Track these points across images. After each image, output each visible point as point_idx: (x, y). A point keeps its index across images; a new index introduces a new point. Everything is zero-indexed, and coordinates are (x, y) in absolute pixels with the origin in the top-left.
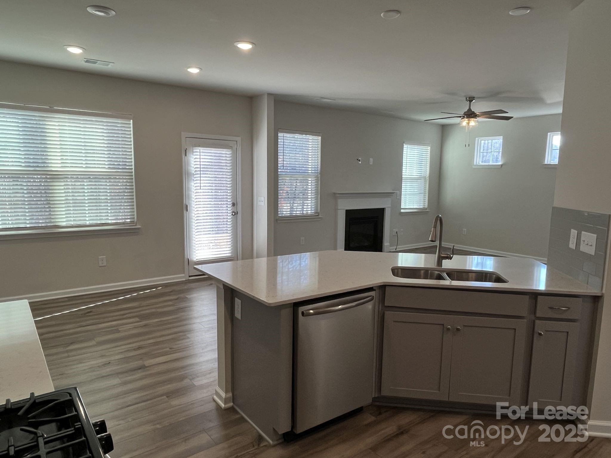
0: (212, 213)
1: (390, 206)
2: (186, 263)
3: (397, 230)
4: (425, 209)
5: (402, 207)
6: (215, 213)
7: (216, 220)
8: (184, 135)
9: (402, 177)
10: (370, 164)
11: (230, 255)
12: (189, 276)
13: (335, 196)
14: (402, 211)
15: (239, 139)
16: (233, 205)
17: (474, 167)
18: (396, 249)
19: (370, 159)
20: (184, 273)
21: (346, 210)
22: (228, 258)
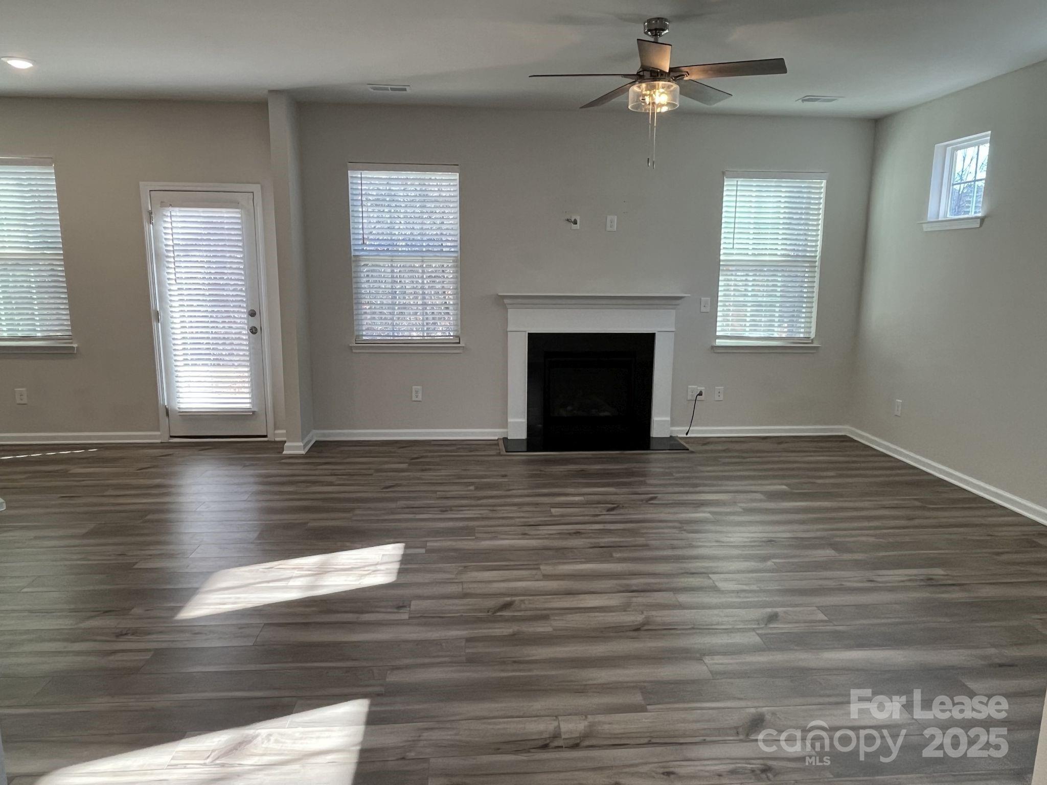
0: (208, 327)
1: (673, 329)
2: (162, 413)
3: (702, 389)
4: (810, 341)
5: (718, 334)
6: (213, 327)
7: (215, 342)
8: (145, 187)
9: (720, 261)
10: (609, 229)
11: (248, 406)
12: (172, 437)
13: (502, 302)
14: (719, 342)
15: (256, 188)
16: (252, 314)
17: (926, 228)
18: (687, 434)
19: (609, 218)
20: (158, 430)
21: (529, 334)
22: (246, 412)
